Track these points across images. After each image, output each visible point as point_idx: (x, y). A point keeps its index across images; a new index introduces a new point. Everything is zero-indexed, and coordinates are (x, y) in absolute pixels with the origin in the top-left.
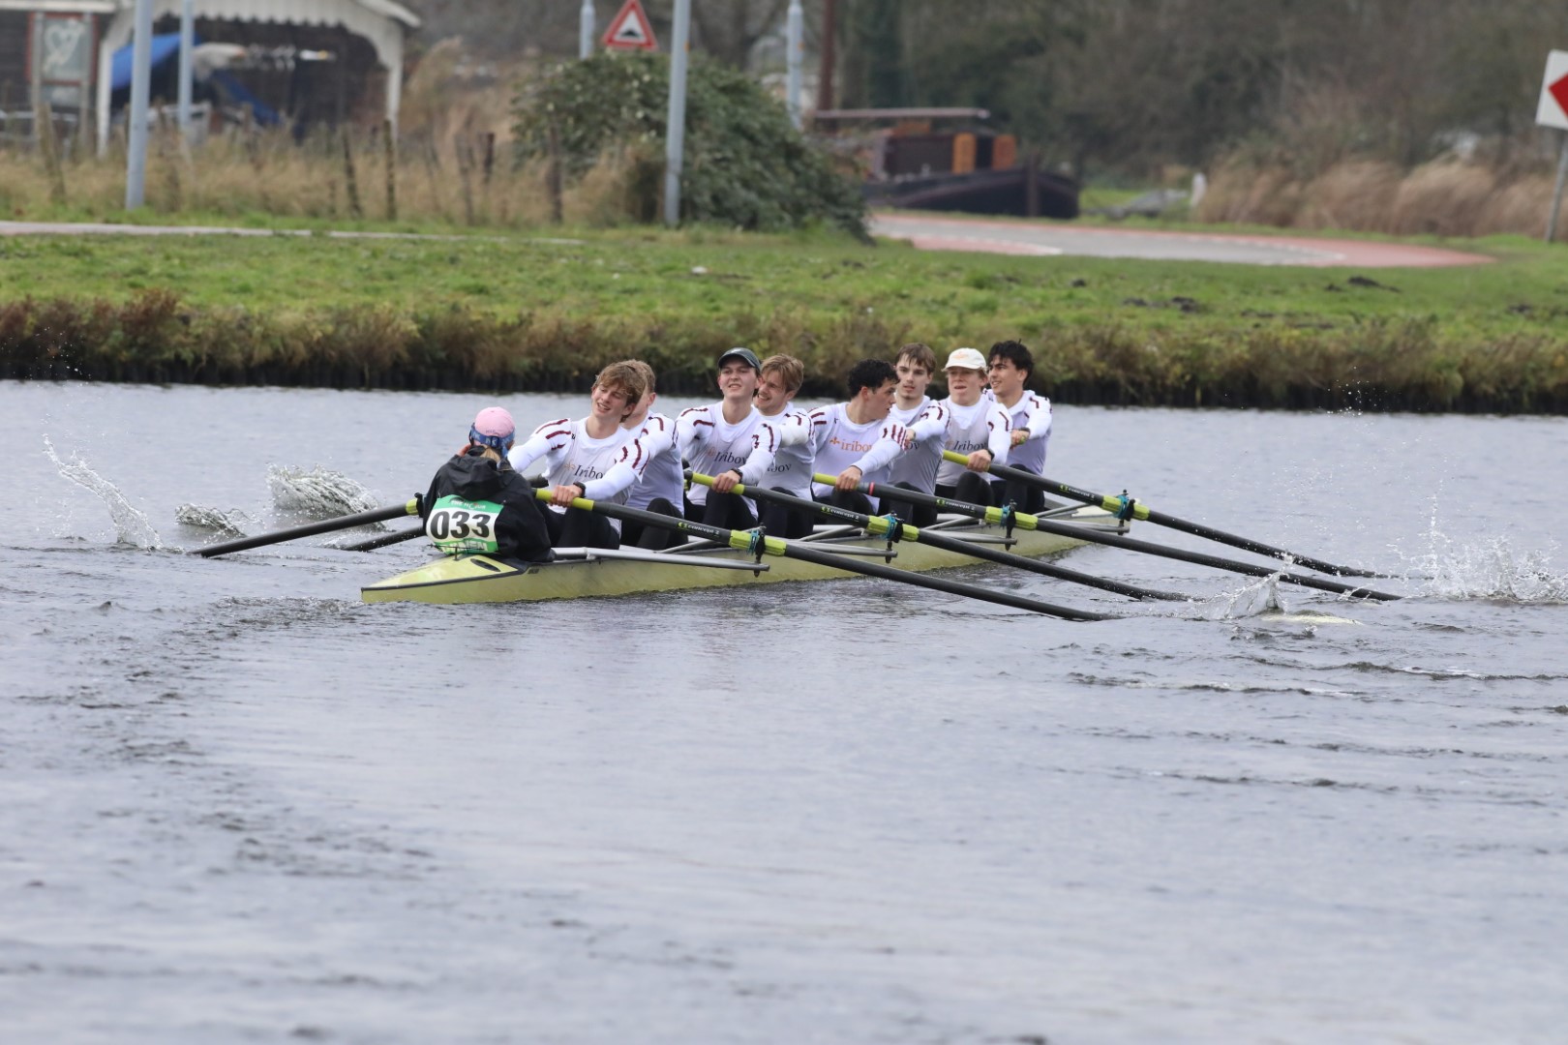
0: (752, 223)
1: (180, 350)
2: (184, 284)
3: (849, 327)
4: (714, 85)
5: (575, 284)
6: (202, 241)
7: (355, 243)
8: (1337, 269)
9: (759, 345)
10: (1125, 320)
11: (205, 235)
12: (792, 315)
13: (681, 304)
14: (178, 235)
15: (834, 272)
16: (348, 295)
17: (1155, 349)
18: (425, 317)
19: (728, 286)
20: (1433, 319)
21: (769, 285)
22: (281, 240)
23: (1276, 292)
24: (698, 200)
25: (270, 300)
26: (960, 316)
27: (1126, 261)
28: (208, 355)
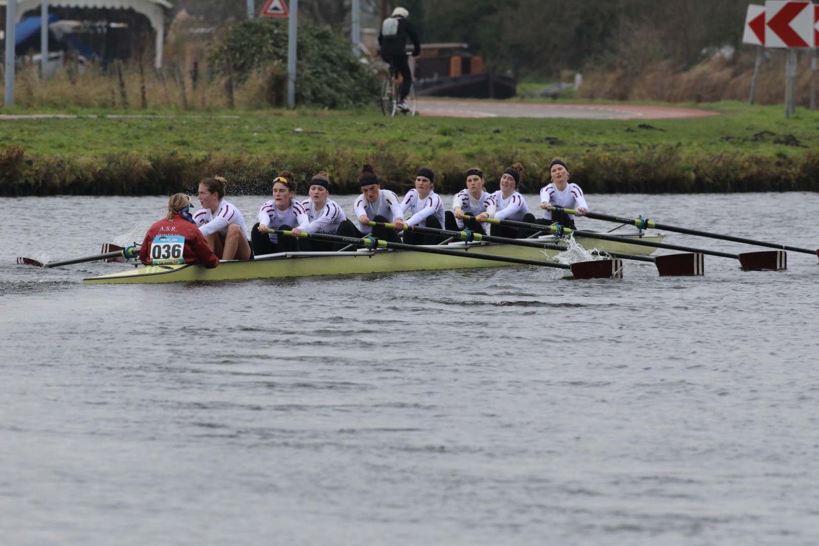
0: (333, 105)
1: (28, 178)
2: (29, 144)
3: (375, 157)
4: (312, 34)
5: (233, 139)
6: (40, 122)
7: (120, 121)
8: (633, 121)
9: (329, 168)
10: (519, 150)
11: (41, 119)
12: (346, 151)
13: (288, 148)
14: (28, 119)
15: (369, 129)
16: (115, 148)
17: (535, 164)
18: (155, 158)
19: (313, 138)
20: (679, 145)
21: (334, 137)
22: (81, 120)
23: (600, 133)
24: (304, 94)
25: (74, 151)
26: (433, 150)
27: (522, 119)
28: (42, 181)
